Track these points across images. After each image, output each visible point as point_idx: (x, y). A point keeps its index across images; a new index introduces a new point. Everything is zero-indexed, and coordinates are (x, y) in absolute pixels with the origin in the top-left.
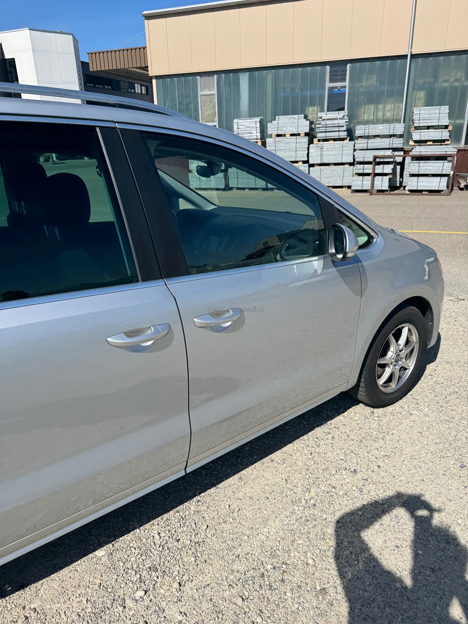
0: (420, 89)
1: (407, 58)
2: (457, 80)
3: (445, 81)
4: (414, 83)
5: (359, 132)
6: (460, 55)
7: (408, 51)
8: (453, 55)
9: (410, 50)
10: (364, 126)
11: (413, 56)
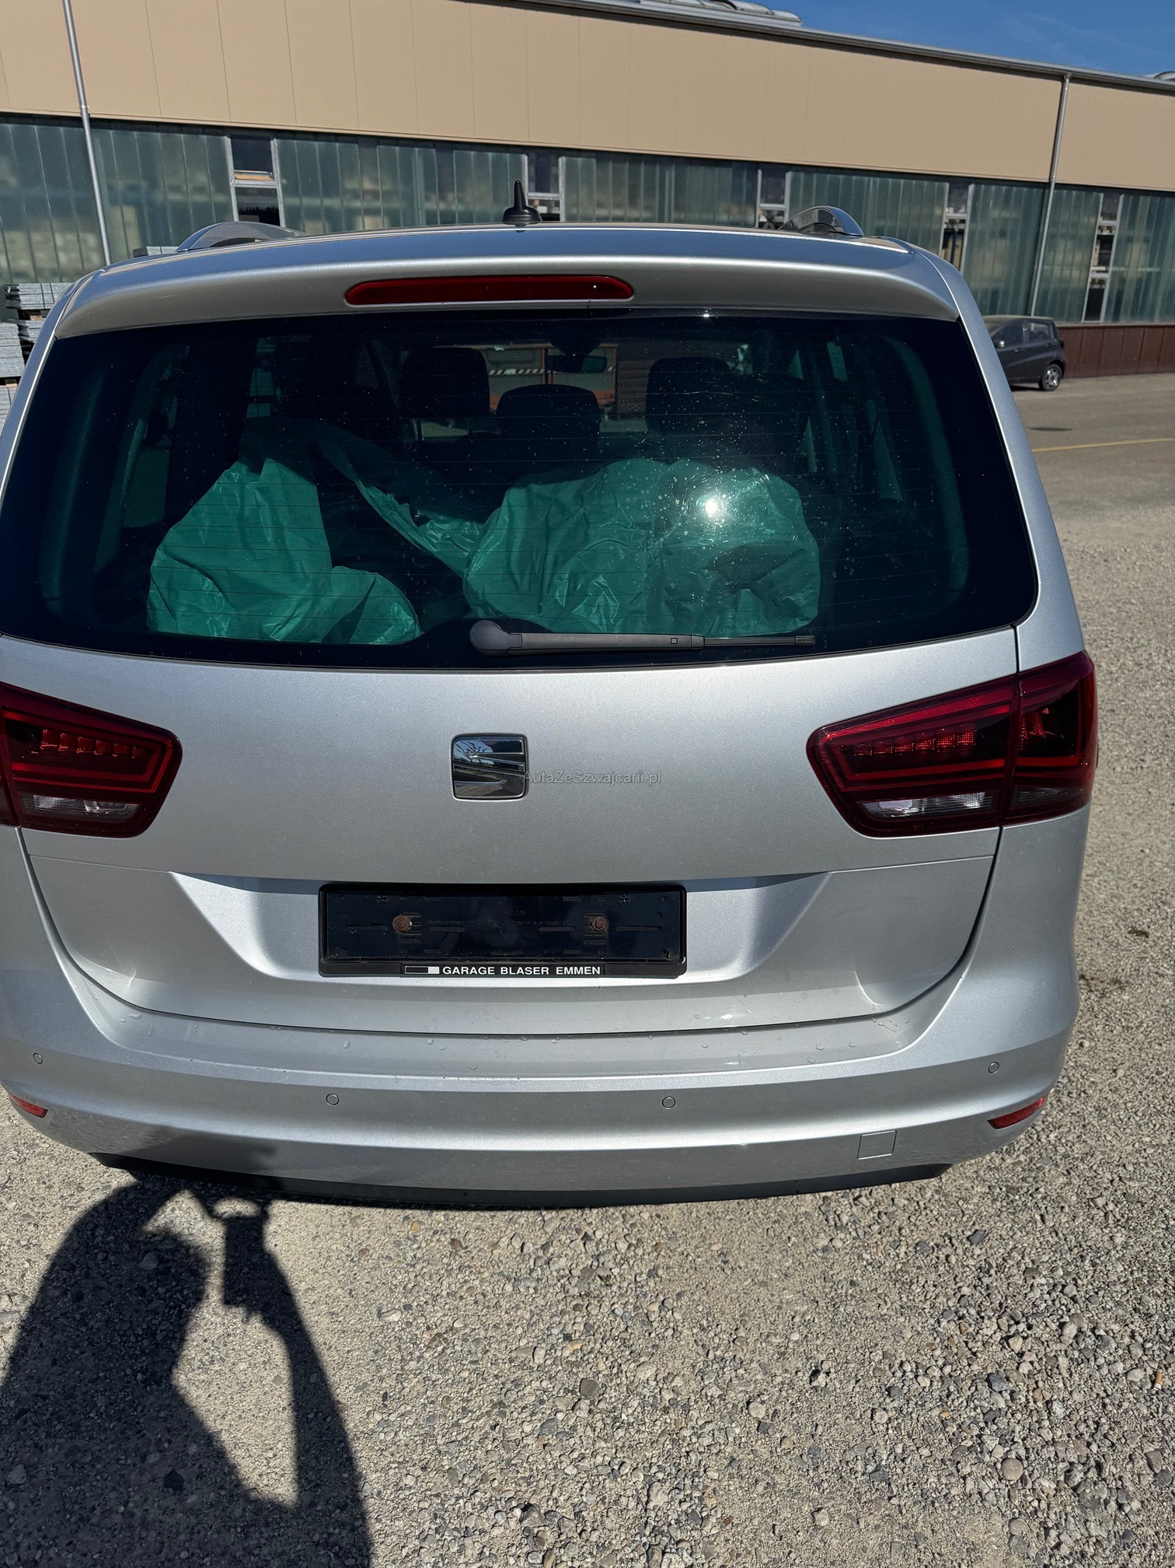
0: (127, 203)
1: (82, 126)
2: (200, 190)
3: (176, 189)
4: (110, 188)
5: (28, 300)
6: (197, 133)
7: (81, 109)
8: (181, 132)
9: (83, 107)
10: (37, 285)
11: (96, 123)
